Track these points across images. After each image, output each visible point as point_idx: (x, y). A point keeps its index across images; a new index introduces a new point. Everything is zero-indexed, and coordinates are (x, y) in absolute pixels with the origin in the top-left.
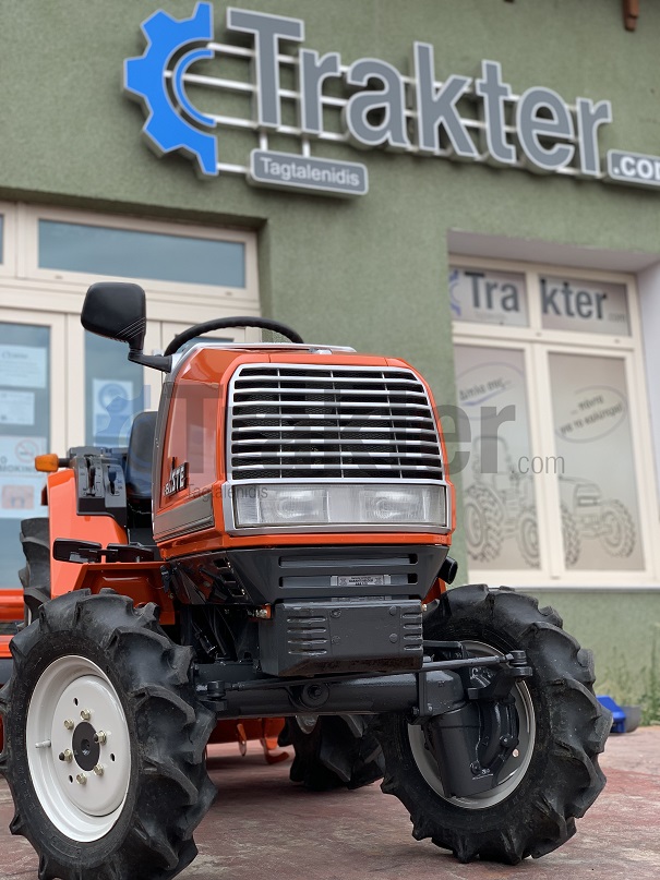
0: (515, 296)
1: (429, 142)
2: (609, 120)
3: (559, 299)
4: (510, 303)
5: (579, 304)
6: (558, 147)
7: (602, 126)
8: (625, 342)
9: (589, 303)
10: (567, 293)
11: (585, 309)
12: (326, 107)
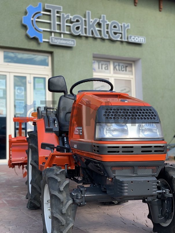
0: (107, 67)
1: (89, 34)
2: (129, 28)
3: (117, 67)
4: (106, 68)
5: (122, 68)
6: (118, 34)
7: (128, 29)
8: (131, 77)
9: (124, 68)
10: (119, 66)
12: (67, 26)
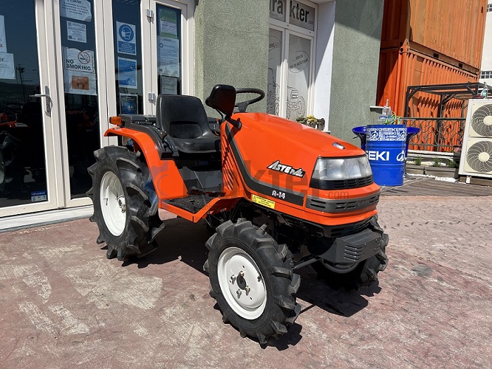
0: (281, 7)
3: (295, 10)
4: (280, 10)
5: (301, 14)
9: (304, 15)
10: (298, 9)
11: (302, 17)
